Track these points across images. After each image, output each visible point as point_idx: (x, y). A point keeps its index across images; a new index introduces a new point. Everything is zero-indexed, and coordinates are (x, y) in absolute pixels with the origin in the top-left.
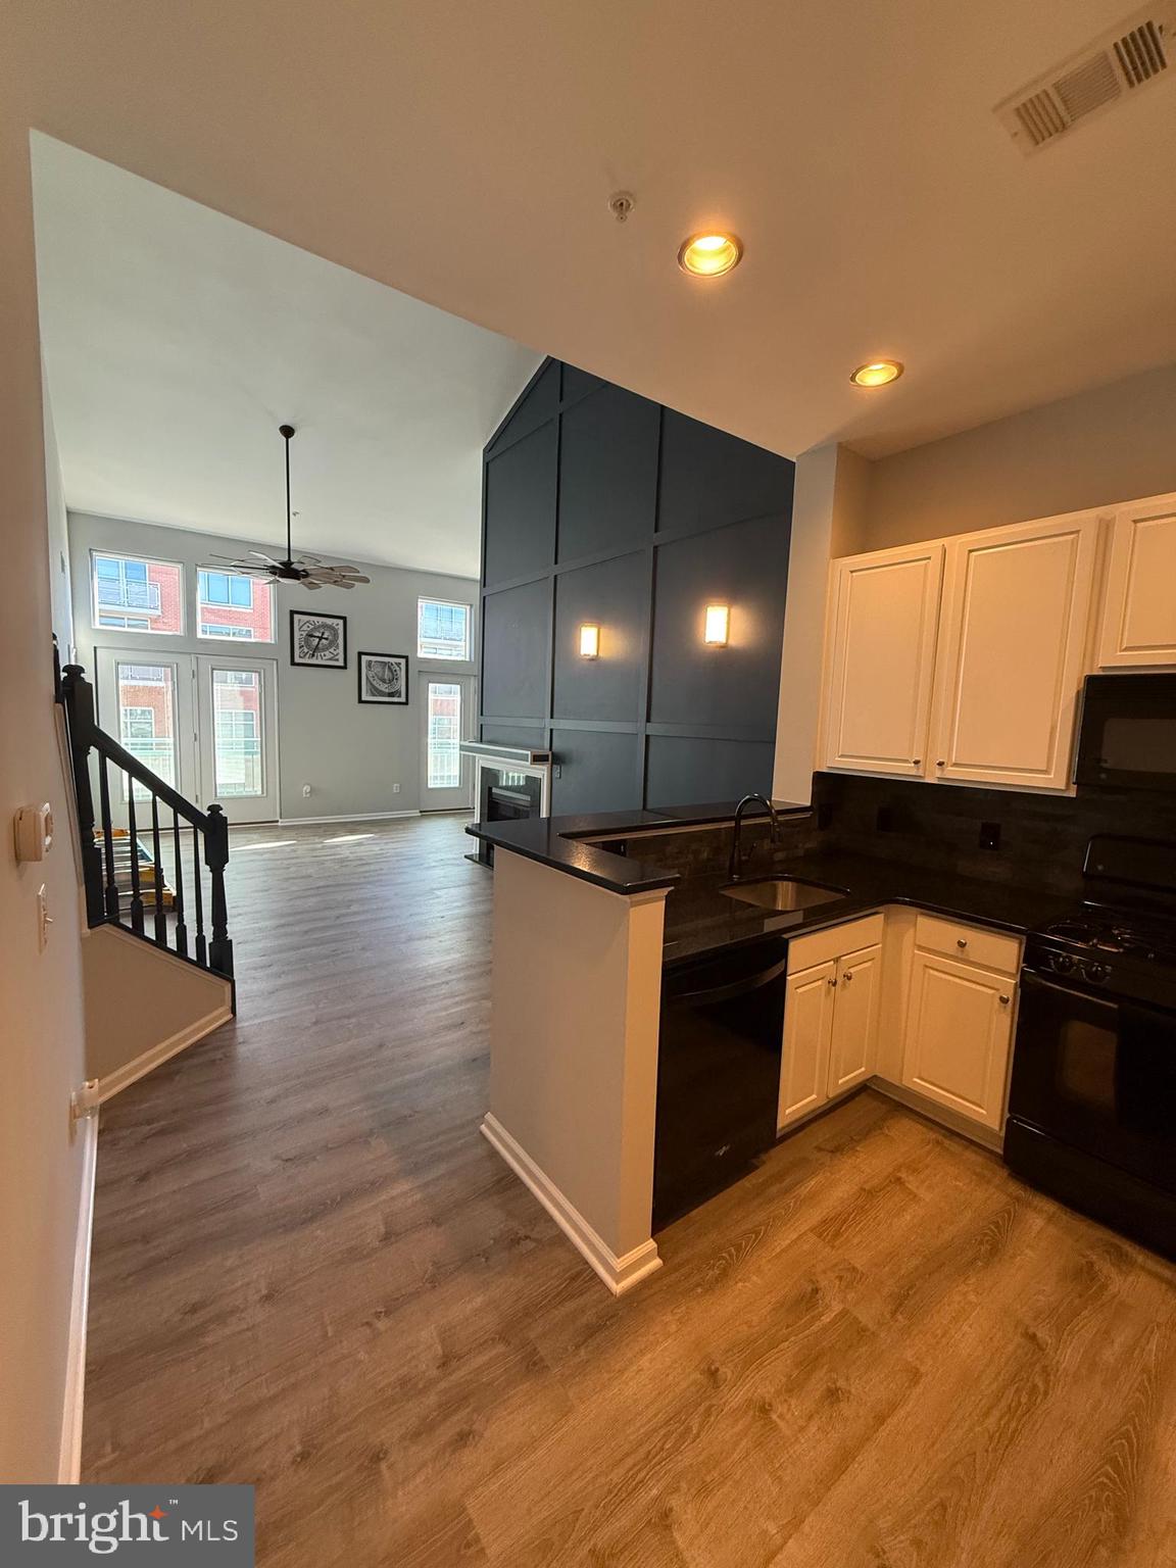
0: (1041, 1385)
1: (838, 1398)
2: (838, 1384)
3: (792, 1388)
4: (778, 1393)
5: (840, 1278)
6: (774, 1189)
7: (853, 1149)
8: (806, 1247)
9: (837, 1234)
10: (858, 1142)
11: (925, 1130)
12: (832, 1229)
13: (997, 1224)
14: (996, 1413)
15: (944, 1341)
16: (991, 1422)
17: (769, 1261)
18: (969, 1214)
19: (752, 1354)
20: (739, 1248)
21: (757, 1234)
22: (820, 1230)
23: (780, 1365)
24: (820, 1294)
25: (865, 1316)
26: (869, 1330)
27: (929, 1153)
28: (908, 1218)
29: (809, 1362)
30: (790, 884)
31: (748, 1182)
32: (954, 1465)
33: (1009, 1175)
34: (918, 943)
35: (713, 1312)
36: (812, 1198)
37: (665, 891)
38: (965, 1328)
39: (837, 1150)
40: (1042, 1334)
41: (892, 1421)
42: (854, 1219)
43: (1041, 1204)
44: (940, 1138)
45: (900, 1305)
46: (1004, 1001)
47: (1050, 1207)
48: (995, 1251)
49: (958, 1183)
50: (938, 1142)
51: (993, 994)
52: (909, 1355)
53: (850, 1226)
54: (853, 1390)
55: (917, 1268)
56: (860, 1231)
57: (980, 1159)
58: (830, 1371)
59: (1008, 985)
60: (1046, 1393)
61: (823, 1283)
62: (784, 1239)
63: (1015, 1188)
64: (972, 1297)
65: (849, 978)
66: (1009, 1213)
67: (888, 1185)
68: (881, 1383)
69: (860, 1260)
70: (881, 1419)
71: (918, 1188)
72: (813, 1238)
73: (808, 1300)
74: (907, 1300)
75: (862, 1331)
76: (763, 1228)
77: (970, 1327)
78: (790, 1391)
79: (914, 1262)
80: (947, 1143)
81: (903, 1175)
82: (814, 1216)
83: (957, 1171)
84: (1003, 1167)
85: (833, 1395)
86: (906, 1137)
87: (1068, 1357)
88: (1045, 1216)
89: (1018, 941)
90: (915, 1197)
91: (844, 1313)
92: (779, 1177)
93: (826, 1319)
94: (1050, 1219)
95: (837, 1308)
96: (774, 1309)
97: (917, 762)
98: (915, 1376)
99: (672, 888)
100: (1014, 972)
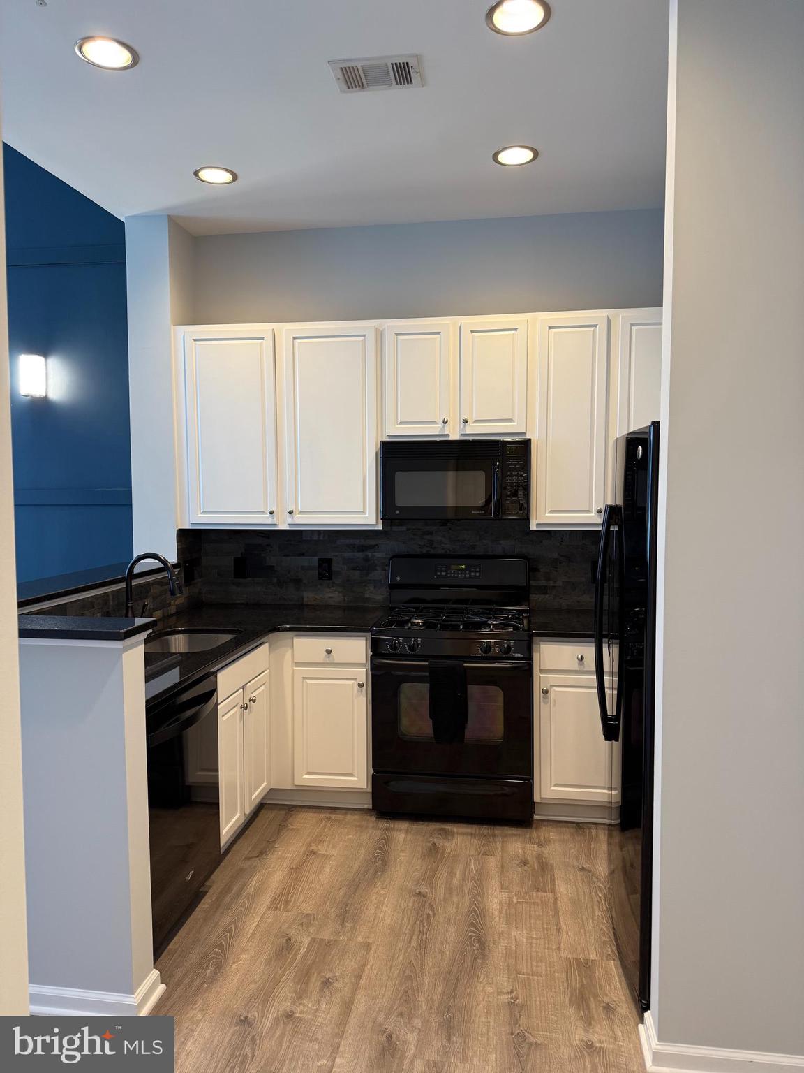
0: (431, 913)
1: (330, 983)
2: (327, 976)
3: (300, 996)
4: (293, 1003)
5: (302, 924)
6: (228, 899)
7: (273, 847)
8: (269, 920)
9: (287, 902)
10: (274, 842)
11: (315, 815)
12: (282, 900)
13: (380, 848)
14: (415, 938)
15: (376, 921)
16: (414, 944)
17: (248, 941)
18: (363, 851)
19: (265, 995)
20: (220, 946)
21: (230, 931)
22: (274, 905)
23: (286, 989)
24: (293, 940)
25: (326, 935)
26: (332, 940)
27: (325, 825)
28: (328, 870)
29: (304, 977)
30: (181, 636)
31: (204, 904)
32: (404, 972)
33: (377, 818)
34: (295, 661)
35: (224, 992)
36: (259, 890)
37: (144, 635)
38: (384, 909)
39: (262, 853)
40: (424, 890)
41: (366, 973)
42: (294, 888)
43: (400, 826)
44: (328, 815)
45: (344, 918)
46: (361, 686)
47: (404, 825)
48: (385, 863)
49: (350, 836)
50: (327, 818)
51: (353, 684)
52: (360, 939)
53: (294, 893)
54: (337, 974)
55: (345, 894)
56: (301, 892)
57: (356, 817)
58: (319, 973)
59: (362, 674)
60: (434, 914)
61: (292, 933)
62: (252, 924)
63: (383, 824)
64: (382, 892)
65: (254, 701)
66: (384, 839)
67: (306, 858)
68: (351, 961)
69: (308, 908)
70: (359, 977)
71: (326, 851)
72: (271, 913)
73: (288, 945)
74: (347, 913)
75: (328, 944)
76: (233, 926)
77: (387, 907)
78: (300, 998)
79: (342, 892)
80: (333, 816)
81: (314, 848)
82: (266, 900)
83: (346, 830)
84: (371, 816)
85: (327, 983)
86: (306, 824)
87: (439, 893)
88: (403, 831)
89: (365, 638)
90: (327, 857)
91: (313, 940)
92: (227, 889)
93: (303, 950)
94: (407, 832)
95: (307, 941)
96: (266, 965)
97: (271, 513)
98: (367, 946)
99: (150, 631)
100: (365, 662)
